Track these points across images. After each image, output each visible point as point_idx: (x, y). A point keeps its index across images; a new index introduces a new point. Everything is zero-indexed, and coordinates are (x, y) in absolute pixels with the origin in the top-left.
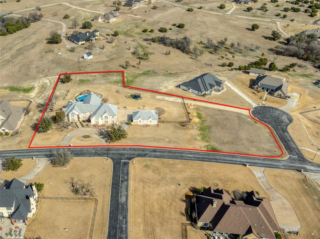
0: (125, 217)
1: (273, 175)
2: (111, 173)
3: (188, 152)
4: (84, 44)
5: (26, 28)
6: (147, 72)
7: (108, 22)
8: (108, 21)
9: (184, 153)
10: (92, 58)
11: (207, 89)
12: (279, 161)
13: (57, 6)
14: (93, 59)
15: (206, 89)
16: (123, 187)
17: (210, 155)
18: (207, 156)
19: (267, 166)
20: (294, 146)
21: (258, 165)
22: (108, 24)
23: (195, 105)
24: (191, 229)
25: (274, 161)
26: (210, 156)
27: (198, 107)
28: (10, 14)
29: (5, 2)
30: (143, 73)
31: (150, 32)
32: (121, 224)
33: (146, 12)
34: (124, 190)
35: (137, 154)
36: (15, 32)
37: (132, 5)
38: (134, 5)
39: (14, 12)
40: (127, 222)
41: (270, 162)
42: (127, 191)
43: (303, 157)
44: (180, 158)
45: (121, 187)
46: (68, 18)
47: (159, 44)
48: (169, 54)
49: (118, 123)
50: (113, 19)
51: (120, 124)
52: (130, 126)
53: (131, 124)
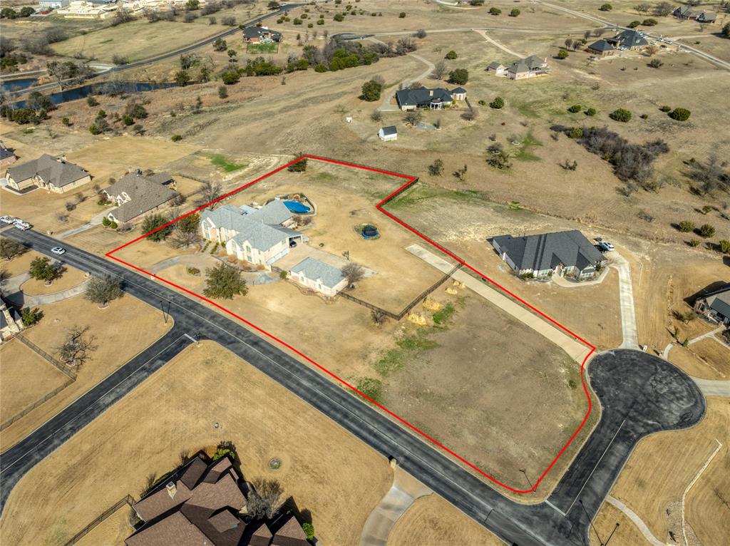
0: (74, 430)
1: (431, 517)
2: (145, 346)
3: (310, 374)
4: (412, 110)
5: (365, 64)
6: (467, 193)
7: (512, 79)
8: (512, 75)
9: (301, 371)
10: (396, 139)
11: (540, 265)
12: (498, 496)
13: (460, 35)
14: (395, 142)
15: (537, 265)
16: (132, 380)
17: (345, 400)
18: (339, 399)
19: (446, 492)
20: (598, 488)
21: (425, 477)
22: (511, 82)
23: (469, 289)
24: (123, 515)
25: (483, 491)
26: (343, 403)
27: (472, 295)
28: (367, 36)
29: (380, 15)
30: (457, 193)
31: (586, 113)
32: (57, 437)
33: (623, 70)
34: (129, 383)
35: (221, 334)
36: (341, 69)
37: (602, 51)
38: (607, 52)
39: (377, 35)
40: (68, 437)
41: (468, 486)
42: (130, 389)
43: (585, 526)
44: (280, 377)
45: (130, 378)
46: (453, 58)
47: (578, 143)
48: (572, 168)
49: (267, 267)
50: (525, 73)
51: (270, 271)
52: (283, 281)
53: (288, 279)
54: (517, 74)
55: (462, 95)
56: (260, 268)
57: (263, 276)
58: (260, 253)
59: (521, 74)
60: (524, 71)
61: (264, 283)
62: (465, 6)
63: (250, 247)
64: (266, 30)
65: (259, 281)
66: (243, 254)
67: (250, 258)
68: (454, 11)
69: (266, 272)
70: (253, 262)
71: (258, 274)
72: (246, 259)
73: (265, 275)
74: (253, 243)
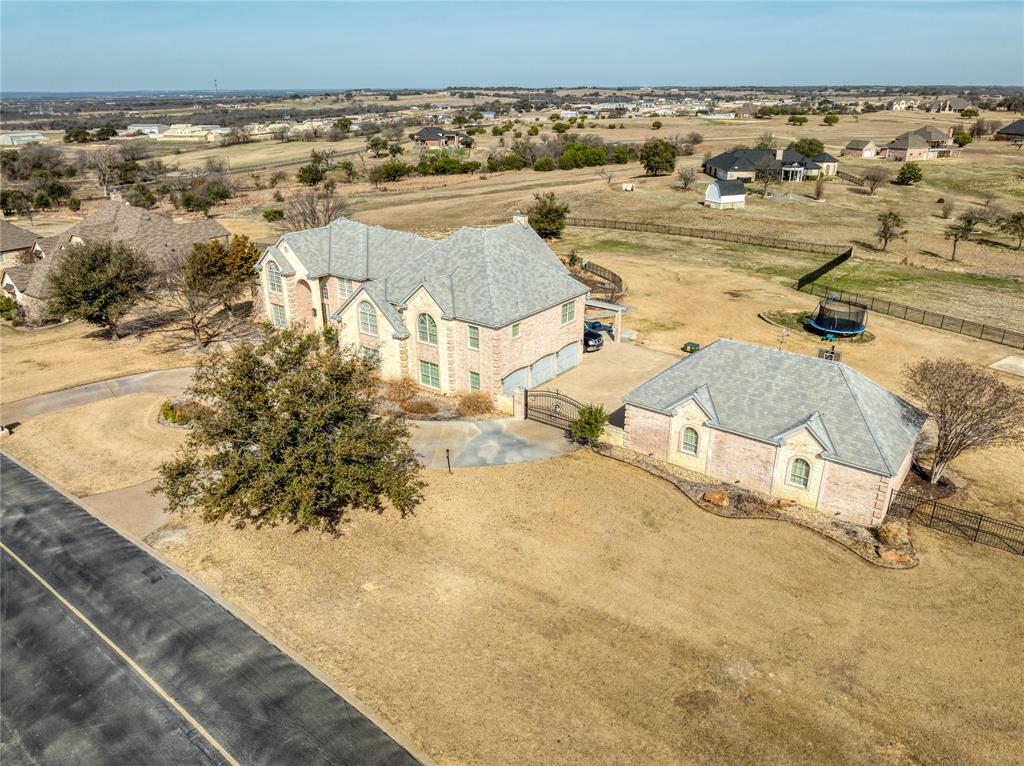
4: (748, 181)
7: (898, 160)
8: (898, 154)
10: (742, 207)
14: (739, 211)
22: (898, 163)
29: (622, 127)
36: (578, 166)
49: (503, 402)
50: (921, 150)
51: (519, 416)
52: (586, 453)
53: (607, 447)
54: (909, 151)
55: (831, 164)
56: (475, 406)
57: (487, 434)
58: (475, 341)
59: (915, 152)
60: (919, 147)
61: (499, 462)
62: (745, 119)
63: (436, 312)
64: (451, 132)
65: (475, 451)
66: (404, 353)
67: (430, 367)
68: (731, 124)
69: (502, 423)
70: (445, 386)
71: (469, 426)
72: (415, 373)
73: (498, 433)
74: (446, 296)
